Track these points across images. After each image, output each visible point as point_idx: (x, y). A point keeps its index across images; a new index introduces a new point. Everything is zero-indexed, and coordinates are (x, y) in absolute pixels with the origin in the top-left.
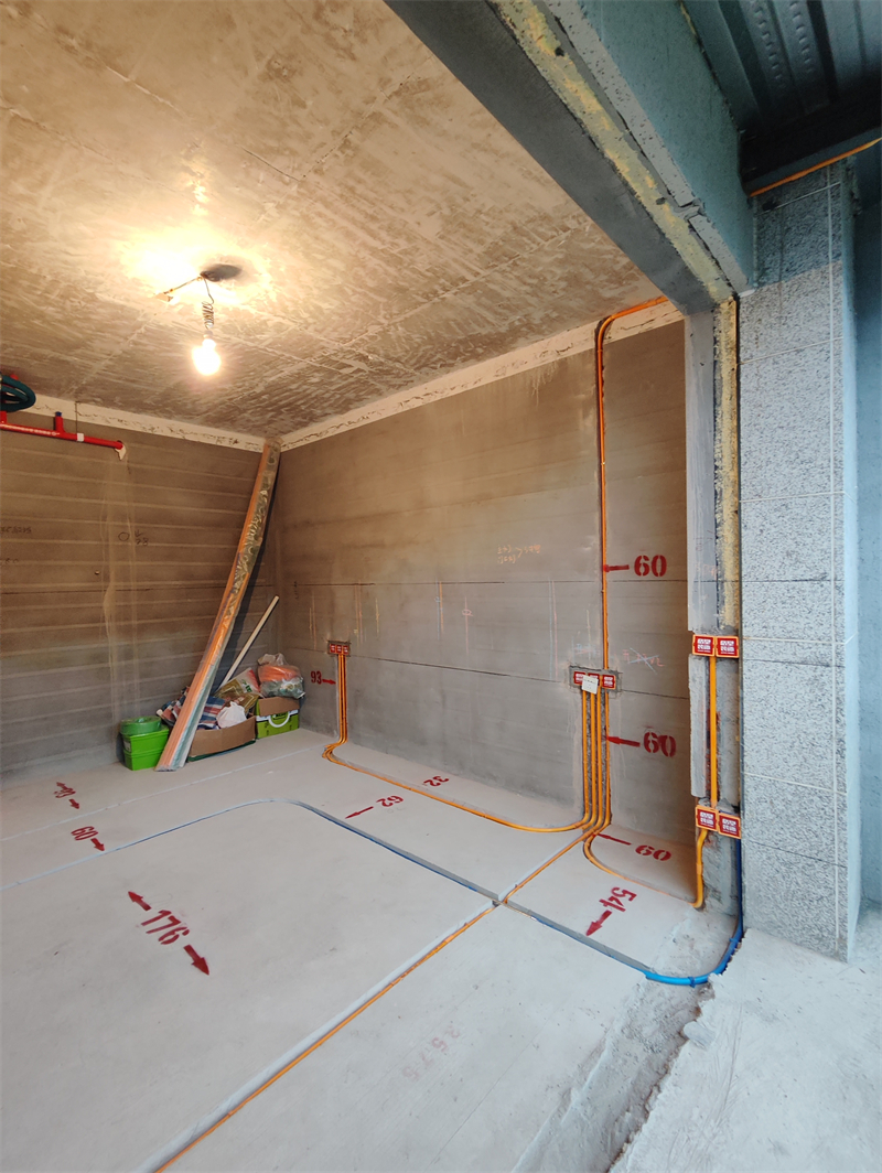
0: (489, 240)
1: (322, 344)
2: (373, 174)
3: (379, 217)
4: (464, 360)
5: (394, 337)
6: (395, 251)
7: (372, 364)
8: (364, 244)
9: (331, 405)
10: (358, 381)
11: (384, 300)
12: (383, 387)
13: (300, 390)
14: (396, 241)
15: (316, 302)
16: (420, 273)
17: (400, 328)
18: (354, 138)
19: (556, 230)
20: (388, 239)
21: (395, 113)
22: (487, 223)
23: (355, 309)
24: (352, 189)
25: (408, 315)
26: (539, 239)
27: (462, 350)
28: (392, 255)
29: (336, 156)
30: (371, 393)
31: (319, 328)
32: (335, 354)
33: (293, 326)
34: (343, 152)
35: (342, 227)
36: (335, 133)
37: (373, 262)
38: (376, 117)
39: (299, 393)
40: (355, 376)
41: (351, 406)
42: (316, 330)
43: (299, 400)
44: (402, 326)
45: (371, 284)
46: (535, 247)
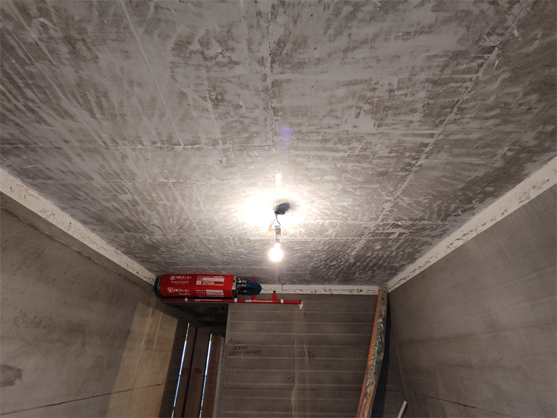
0: (419, 106)
1: (363, 226)
2: (302, 116)
3: (328, 138)
4: (481, 201)
5: (405, 206)
6: (357, 152)
7: (406, 228)
8: (334, 159)
9: (402, 259)
10: (407, 240)
11: (377, 186)
12: (429, 239)
13: (374, 255)
14: (351, 146)
15: (338, 204)
16: (386, 157)
17: (405, 198)
18: (275, 103)
19: (479, 58)
20: (345, 147)
21: (282, 73)
22: (406, 95)
23: (364, 198)
24: (300, 132)
25: (403, 188)
26: (468, 76)
27: (471, 195)
28: (357, 156)
29: (276, 120)
30: (423, 245)
31: (353, 217)
32: (376, 229)
33: (339, 222)
34: (278, 116)
35: (315, 156)
36: (266, 109)
37: (350, 166)
38: (275, 84)
39: (375, 257)
40: (402, 238)
41: (416, 257)
42: (353, 220)
43: (379, 261)
44: (406, 197)
45: (360, 179)
46: (468, 84)
